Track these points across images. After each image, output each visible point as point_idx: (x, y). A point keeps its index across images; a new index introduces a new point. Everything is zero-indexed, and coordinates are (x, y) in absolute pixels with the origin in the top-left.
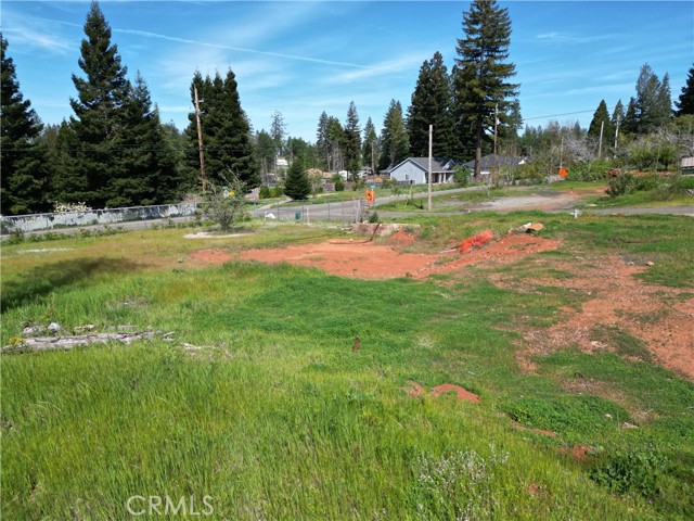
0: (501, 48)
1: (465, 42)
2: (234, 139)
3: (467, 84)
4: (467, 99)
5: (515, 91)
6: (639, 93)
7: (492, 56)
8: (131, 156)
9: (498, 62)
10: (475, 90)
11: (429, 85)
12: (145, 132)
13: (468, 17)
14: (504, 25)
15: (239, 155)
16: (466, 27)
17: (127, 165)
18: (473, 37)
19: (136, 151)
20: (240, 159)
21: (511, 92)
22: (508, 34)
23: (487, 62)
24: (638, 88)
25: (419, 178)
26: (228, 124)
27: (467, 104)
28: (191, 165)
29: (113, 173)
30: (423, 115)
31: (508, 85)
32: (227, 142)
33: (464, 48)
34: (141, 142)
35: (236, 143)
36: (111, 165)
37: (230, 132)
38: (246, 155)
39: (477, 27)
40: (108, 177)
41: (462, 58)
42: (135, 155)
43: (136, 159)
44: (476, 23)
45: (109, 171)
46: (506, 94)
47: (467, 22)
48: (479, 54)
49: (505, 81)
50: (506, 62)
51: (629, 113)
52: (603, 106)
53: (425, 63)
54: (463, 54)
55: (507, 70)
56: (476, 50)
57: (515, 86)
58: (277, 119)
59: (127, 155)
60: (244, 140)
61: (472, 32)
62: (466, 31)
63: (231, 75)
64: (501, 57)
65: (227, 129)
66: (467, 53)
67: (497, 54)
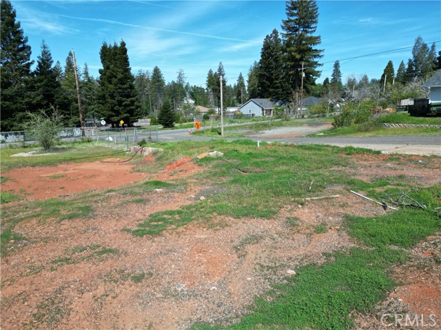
0: (312, 26)
1: (288, 21)
2: (125, 86)
3: (288, 49)
4: (289, 60)
5: (321, 54)
6: (414, 56)
7: (306, 31)
8: (30, 97)
9: (309, 35)
10: (293, 53)
11: (269, 51)
12: (42, 81)
13: (290, 5)
14: (313, 10)
15: (128, 96)
16: (288, 12)
17: (27, 103)
18: (293, 18)
19: (33, 94)
20: (129, 100)
21: (318, 55)
22: (317, 16)
23: (301, 35)
24: (413, 53)
25: (258, 112)
26: (120, 76)
27: (288, 63)
28: (100, 103)
29: (17, 108)
30: (265, 71)
31: (316, 50)
32: (120, 88)
33: (287, 25)
34: (39, 87)
35: (126, 89)
36: (15, 103)
37: (122, 81)
38: (132, 97)
39: (295, 12)
40: (13, 111)
41: (285, 32)
42: (32, 96)
43: (34, 98)
44: (295, 9)
45: (14, 107)
46: (315, 56)
47: (289, 8)
48: (297, 30)
49: (314, 48)
50: (314, 35)
51: (408, 69)
52: (390, 64)
53: (267, 37)
54: (286, 30)
55: (315, 40)
56: (294, 27)
57: (320, 51)
58: (180, 74)
59: (27, 96)
60: (131, 87)
61: (292, 15)
62: (288, 14)
63: (123, 44)
64: (311, 32)
65: (120, 80)
66: (289, 29)
67: (310, 30)
